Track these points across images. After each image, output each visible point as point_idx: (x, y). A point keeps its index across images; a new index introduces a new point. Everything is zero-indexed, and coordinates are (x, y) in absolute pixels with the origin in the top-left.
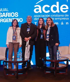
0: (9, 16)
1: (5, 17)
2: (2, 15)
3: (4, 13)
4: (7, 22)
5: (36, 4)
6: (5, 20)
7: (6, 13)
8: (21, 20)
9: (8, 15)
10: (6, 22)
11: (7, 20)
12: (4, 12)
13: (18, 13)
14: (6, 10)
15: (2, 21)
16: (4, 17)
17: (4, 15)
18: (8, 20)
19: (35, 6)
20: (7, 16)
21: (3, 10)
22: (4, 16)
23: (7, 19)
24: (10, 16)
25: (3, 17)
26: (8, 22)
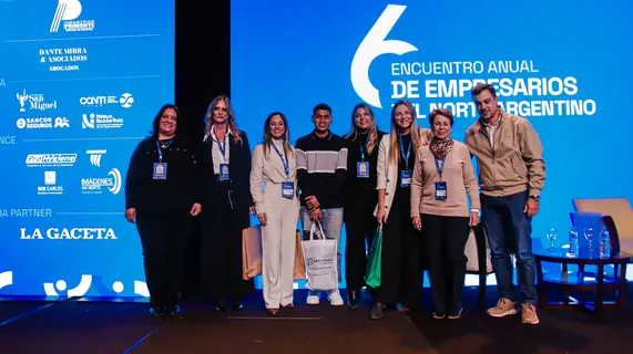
0: (539, 93)
1: (526, 94)
2: (513, 86)
3: (521, 80)
4: (534, 114)
6: (524, 106)
7: (530, 80)
8: (589, 107)
9: (535, 87)
10: (528, 113)
11: (534, 108)
12: (519, 75)
13: (575, 81)
14: (527, 68)
15: (514, 109)
16: (520, 97)
17: (520, 87)
18: (539, 108)
20: (535, 91)
21: (514, 68)
22: (520, 90)
23: (533, 103)
24: (545, 93)
25: (515, 94)
26: (539, 114)
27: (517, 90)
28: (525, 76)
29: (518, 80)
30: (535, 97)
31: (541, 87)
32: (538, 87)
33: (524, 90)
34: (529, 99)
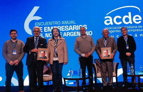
1: (72, 30)
2: (69, 28)
3: (71, 26)
4: (75, 35)
5: (107, 15)
6: (72, 33)
7: (74, 26)
8: (90, 33)
9: (75, 28)
10: (73, 35)
11: (75, 34)
13: (86, 26)
14: (73, 23)
15: (69, 34)
17: (71, 28)
18: (76, 34)
19: (106, 18)
20: (75, 29)
21: (69, 23)
22: (71, 29)
23: (74, 32)
24: (78, 29)
25: (69, 30)
26: (76, 35)
27: (70, 29)
28: (72, 25)
29: (70, 26)
30: (75, 30)
31: (77, 28)
32: (76, 28)
33: (72, 29)
34: (73, 31)
